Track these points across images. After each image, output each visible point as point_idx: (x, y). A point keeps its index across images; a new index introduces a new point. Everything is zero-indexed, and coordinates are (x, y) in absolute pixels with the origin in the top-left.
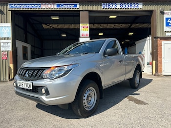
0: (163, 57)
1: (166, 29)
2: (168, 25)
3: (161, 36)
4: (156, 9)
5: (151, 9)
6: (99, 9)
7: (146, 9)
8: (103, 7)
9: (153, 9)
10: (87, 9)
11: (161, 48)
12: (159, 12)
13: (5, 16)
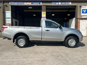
0: (80, 28)
1: (82, 14)
2: (83, 12)
3: (80, 18)
4: (78, 5)
5: (75, 5)
6: (51, 5)
7: (73, 5)
8: (53, 4)
9: (76, 5)
10: (45, 5)
11: (80, 24)
12: (79, 6)
13: (8, 8)
